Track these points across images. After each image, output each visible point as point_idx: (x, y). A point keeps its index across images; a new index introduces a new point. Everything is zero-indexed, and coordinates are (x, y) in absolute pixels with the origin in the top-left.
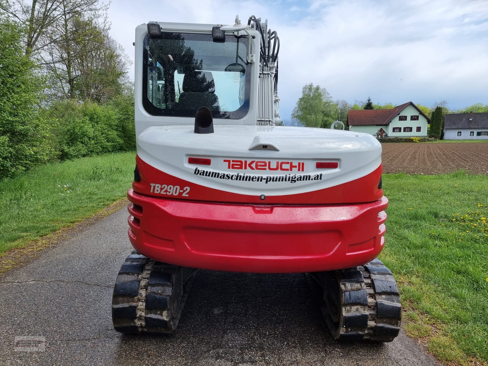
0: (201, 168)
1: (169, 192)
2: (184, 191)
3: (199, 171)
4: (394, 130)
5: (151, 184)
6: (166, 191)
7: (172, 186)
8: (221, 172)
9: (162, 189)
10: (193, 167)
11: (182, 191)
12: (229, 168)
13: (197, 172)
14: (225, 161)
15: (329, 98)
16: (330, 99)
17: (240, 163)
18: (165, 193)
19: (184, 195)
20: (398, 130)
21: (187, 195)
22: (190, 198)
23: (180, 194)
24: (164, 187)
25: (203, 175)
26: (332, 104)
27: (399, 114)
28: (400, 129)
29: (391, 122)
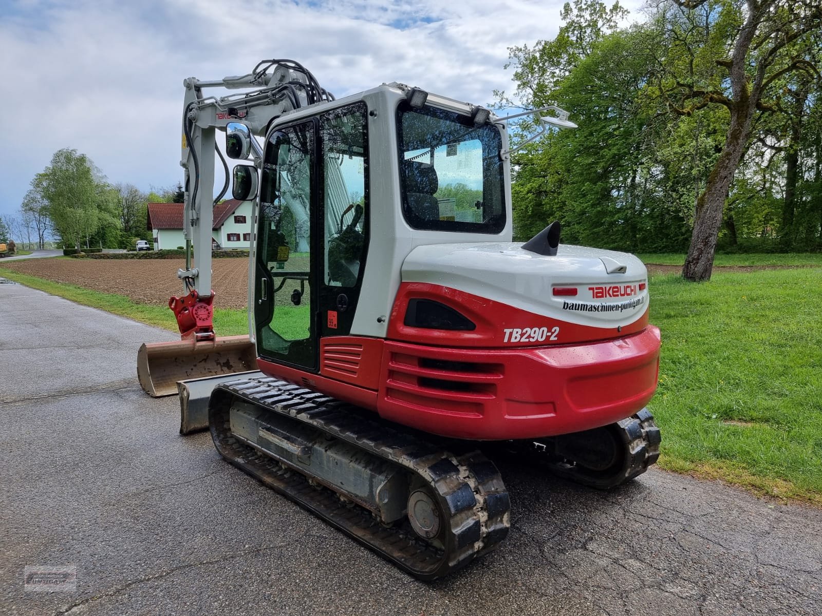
0: (570, 300)
1: (533, 338)
2: (553, 333)
3: (568, 304)
4: (229, 237)
5: (505, 330)
6: (529, 337)
7: (537, 329)
8: (589, 304)
9: (522, 335)
10: (560, 300)
11: (549, 334)
12: (594, 297)
13: (566, 306)
14: (590, 289)
15: (102, 178)
16: (104, 180)
17: (601, 290)
18: (527, 340)
19: (552, 338)
20: (235, 238)
21: (556, 339)
22: (559, 342)
23: (548, 337)
24: (527, 331)
25: (572, 309)
26: (108, 188)
27: (234, 213)
28: (238, 237)
29: (223, 225)
